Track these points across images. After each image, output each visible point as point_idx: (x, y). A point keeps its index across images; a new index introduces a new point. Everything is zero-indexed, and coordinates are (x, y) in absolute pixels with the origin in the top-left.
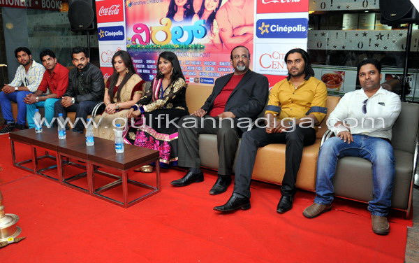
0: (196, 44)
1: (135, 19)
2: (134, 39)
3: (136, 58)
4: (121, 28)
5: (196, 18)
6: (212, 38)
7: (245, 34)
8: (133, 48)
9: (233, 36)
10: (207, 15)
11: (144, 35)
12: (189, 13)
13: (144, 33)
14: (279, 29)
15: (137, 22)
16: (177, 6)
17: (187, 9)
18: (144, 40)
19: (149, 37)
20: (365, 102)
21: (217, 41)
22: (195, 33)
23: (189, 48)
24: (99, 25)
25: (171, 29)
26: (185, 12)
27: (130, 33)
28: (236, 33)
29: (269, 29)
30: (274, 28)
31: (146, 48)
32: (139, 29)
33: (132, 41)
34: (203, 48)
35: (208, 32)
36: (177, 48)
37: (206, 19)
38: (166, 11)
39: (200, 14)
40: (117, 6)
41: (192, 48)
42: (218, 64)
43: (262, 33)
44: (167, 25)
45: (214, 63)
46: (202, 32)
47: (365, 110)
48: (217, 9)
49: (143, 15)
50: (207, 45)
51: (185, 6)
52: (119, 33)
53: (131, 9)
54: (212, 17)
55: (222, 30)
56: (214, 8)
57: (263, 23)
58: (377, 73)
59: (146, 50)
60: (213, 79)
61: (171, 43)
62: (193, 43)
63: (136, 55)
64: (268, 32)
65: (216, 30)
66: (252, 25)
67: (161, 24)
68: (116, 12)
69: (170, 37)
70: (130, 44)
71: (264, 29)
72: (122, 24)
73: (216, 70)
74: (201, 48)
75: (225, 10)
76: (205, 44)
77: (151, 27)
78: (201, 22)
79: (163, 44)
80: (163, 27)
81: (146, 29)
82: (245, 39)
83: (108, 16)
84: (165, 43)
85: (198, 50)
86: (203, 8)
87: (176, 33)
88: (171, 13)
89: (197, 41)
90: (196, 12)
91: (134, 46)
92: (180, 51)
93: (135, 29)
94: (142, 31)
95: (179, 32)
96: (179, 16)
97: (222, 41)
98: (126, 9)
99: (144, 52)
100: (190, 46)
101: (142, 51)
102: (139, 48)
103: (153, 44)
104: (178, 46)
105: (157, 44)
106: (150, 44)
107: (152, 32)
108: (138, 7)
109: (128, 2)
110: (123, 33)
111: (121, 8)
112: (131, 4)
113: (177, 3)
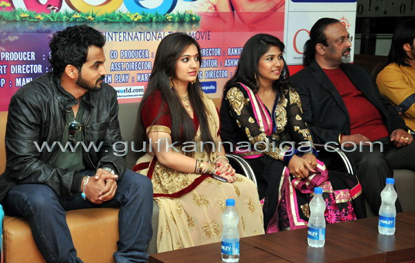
0: (182, 13)
3: (11, 47)
6: (214, 2)
23: (165, 22)
31: (48, 21)
34: (197, 21)
36: (138, 22)
41: (173, 22)
42: (224, 53)
45: (218, 52)
50: (205, 15)
59: (48, 27)
60: (215, 84)
61: (123, 9)
62: (174, 12)
63: (11, 39)
74: (192, 22)
76: (201, 14)
79: (102, 11)
82: (272, 4)
84: (108, 10)
85: (187, 26)
89: (183, 7)
91: (7, 14)
92: (145, 27)
97: (232, 6)
99: (38, 32)
100: (169, 17)
101: (33, 28)
102: (23, 20)
103: (70, 11)
104: (140, 17)
105: (84, 10)
106: (62, 11)
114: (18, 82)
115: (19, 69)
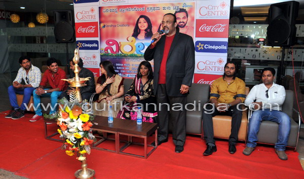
1: (107, 36)
2: (106, 49)
4: (96, 42)
8: (105, 55)
11: (114, 47)
12: (149, 35)
13: (115, 46)
14: (210, 47)
15: (109, 39)
16: (140, 30)
17: (147, 32)
18: (115, 50)
19: (118, 48)
20: (267, 91)
24: (77, 39)
25: (135, 44)
26: (146, 34)
27: (104, 46)
29: (203, 47)
30: (206, 47)
31: (116, 56)
32: (111, 43)
40: (93, 27)
43: (199, 49)
44: (132, 41)
47: (267, 96)
49: (114, 34)
51: (146, 30)
52: (95, 45)
53: (104, 30)
57: (200, 44)
58: (272, 75)
61: (135, 53)
64: (202, 48)
67: (128, 40)
68: (92, 31)
69: (134, 49)
70: (103, 53)
71: (200, 46)
72: (98, 39)
77: (120, 42)
79: (129, 54)
80: (130, 43)
81: (115, 43)
83: (85, 33)
84: (131, 53)
87: (139, 46)
88: (136, 34)
91: (107, 54)
92: (142, 58)
93: (107, 43)
94: (113, 45)
95: (141, 46)
96: (141, 36)
98: (100, 29)
99: (114, 58)
102: (110, 55)
103: (121, 53)
104: (140, 55)
106: (119, 53)
107: (121, 45)
108: (110, 29)
109: (102, 25)
110: (98, 45)
111: (96, 29)
112: (104, 26)
113: (140, 28)
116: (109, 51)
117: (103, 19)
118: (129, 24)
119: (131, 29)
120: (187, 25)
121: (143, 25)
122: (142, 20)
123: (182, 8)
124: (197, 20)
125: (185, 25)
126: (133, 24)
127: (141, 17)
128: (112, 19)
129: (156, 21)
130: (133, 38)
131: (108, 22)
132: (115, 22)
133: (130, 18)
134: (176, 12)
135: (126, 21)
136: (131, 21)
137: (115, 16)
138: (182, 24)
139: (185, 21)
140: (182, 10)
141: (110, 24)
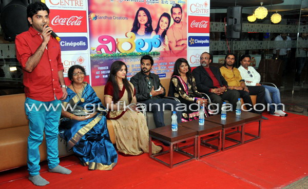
2: (99, 49)
3: (101, 66)
4: (84, 39)
5: (154, 33)
6: (164, 47)
7: (183, 45)
8: (98, 56)
9: (177, 46)
10: (161, 32)
12: (149, 30)
13: (111, 43)
15: (103, 34)
16: (140, 24)
17: (147, 27)
18: (111, 49)
19: (115, 47)
21: (168, 49)
22: (153, 44)
25: (135, 41)
26: (146, 29)
27: (95, 44)
28: (178, 44)
30: (196, 41)
31: (112, 56)
32: (105, 40)
33: (97, 50)
34: (159, 54)
35: (162, 43)
36: (140, 55)
37: (161, 35)
38: (131, 27)
39: (157, 31)
40: (79, 18)
41: (151, 54)
42: (168, 64)
43: (191, 44)
44: (131, 37)
45: (166, 64)
46: (158, 43)
47: (251, 76)
48: (167, 28)
49: (109, 29)
50: (162, 52)
51: (146, 25)
52: (81, 43)
53: (95, 22)
54: (164, 33)
55: (170, 42)
56: (165, 28)
59: (112, 58)
60: (165, 74)
61: (135, 51)
62: (152, 51)
63: (101, 63)
64: (193, 43)
65: (167, 42)
66: (186, 39)
67: (126, 36)
68: (78, 23)
69: (134, 46)
70: (95, 54)
71: (192, 41)
72: (86, 35)
73: (167, 68)
74: (157, 54)
75: (171, 29)
76: (160, 52)
77: (117, 39)
78: (157, 36)
79: (128, 53)
80: (128, 39)
81: (111, 40)
82: (183, 48)
83: (66, 26)
84: (131, 51)
85: (156, 56)
86: (158, 27)
87: (139, 44)
88: (136, 29)
89: (154, 50)
90: (154, 29)
91: (100, 55)
93: (101, 40)
94: (108, 42)
95: (142, 43)
96: (141, 31)
97: (170, 49)
98: (89, 21)
101: (108, 59)
102: (104, 56)
103: (119, 53)
104: (141, 53)
105: (123, 52)
106: (116, 53)
107: (118, 43)
108: (104, 21)
109: (92, 15)
110: (87, 43)
111: (84, 20)
112: (96, 17)
113: (140, 22)
114: (103, 76)
115: (103, 72)
116: (103, 50)
117: (94, 8)
118: (127, 17)
119: (131, 23)
120: (182, 21)
121: (143, 19)
122: (142, 13)
123: (177, 3)
124: (189, 16)
125: (180, 20)
126: (133, 17)
127: (141, 9)
128: (106, 8)
129: (156, 15)
130: (133, 34)
131: (100, 12)
132: (110, 12)
133: (128, 9)
134: (173, 7)
135: (124, 13)
136: (130, 14)
137: (111, 5)
138: (178, 19)
139: (180, 16)
140: (178, 6)
141: (104, 15)
